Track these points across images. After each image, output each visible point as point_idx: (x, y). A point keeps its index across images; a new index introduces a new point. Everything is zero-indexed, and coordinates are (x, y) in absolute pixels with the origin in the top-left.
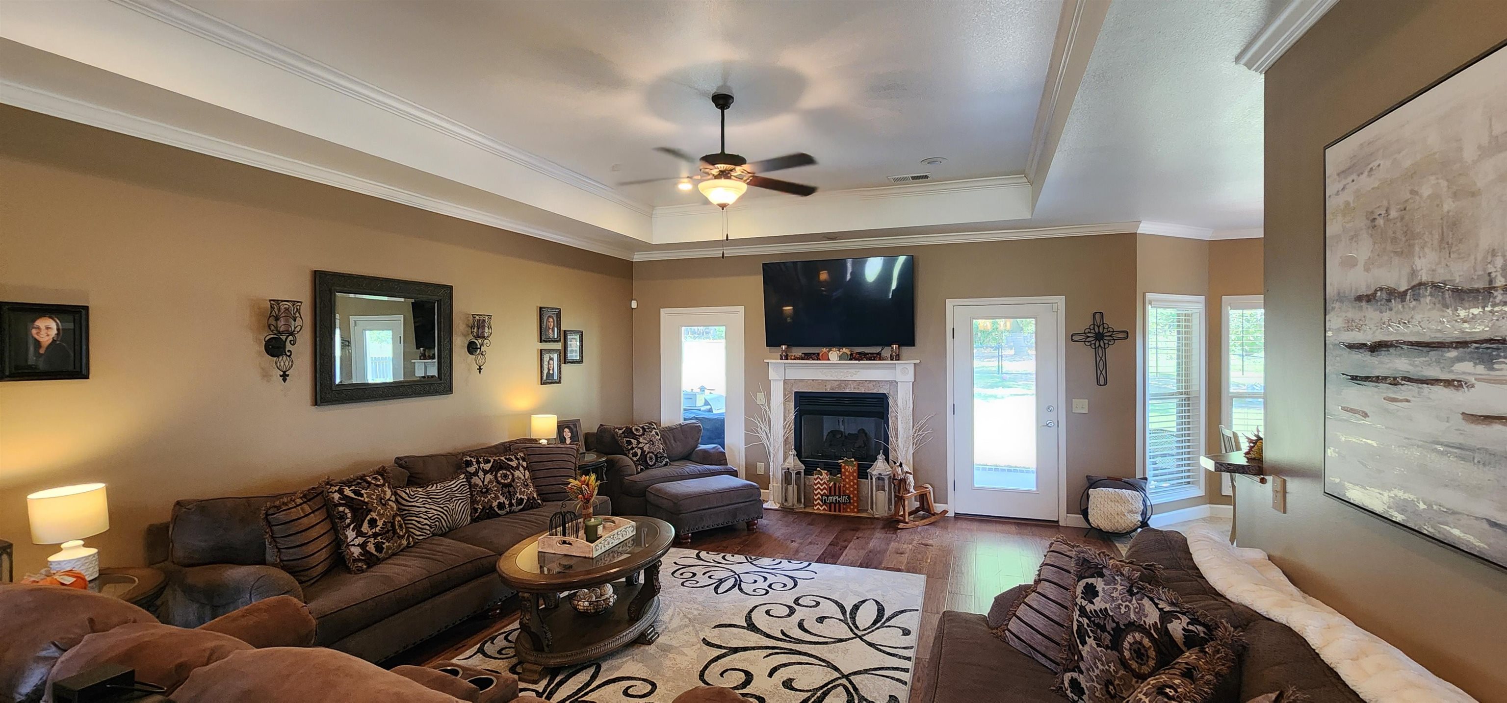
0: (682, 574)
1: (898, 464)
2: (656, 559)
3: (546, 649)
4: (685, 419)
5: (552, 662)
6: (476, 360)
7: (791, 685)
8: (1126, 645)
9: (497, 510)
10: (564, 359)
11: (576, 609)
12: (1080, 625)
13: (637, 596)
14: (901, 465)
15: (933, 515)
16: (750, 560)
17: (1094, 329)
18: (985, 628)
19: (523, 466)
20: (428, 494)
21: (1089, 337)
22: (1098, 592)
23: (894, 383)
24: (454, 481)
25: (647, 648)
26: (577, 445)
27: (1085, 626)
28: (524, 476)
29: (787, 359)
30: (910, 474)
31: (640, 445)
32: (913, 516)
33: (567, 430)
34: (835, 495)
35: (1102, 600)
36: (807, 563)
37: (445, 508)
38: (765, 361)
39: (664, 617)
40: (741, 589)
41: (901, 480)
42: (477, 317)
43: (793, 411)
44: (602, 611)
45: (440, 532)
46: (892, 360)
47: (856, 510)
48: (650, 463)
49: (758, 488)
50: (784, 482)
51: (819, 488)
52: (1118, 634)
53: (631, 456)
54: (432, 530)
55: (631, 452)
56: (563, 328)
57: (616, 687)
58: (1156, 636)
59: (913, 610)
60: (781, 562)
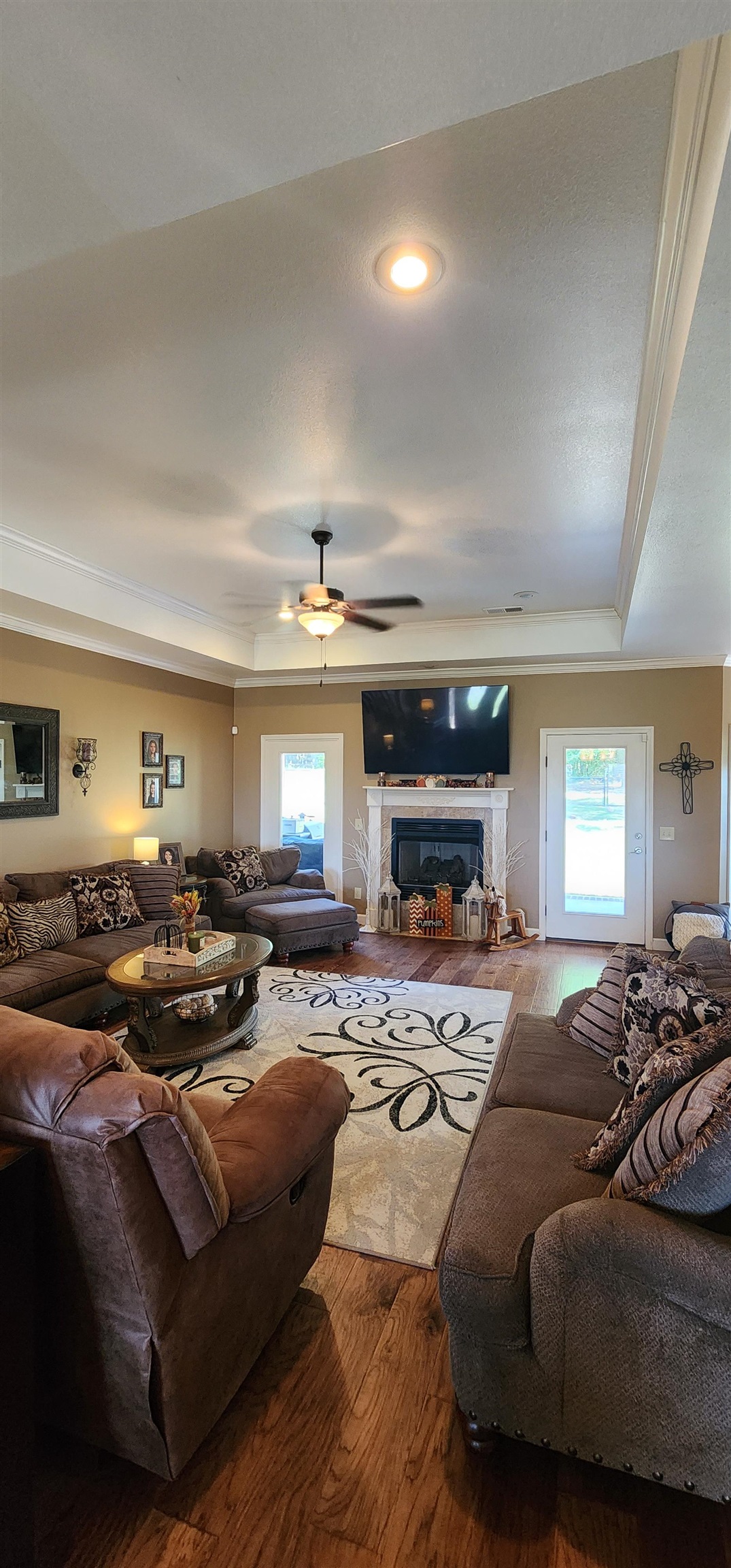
0: (279, 990)
1: (491, 888)
2: (255, 969)
3: (151, 1050)
4: (284, 845)
5: (157, 1063)
6: (81, 783)
7: (379, 1083)
8: (661, 1027)
9: (102, 926)
10: (165, 783)
11: (179, 1016)
12: (627, 1014)
13: (237, 1004)
14: (493, 890)
15: (525, 938)
16: (345, 978)
17: (681, 758)
18: (553, 1026)
19: (126, 886)
20: (37, 908)
21: (676, 766)
22: (641, 984)
23: (489, 810)
24: (61, 898)
25: (246, 1052)
26: (179, 866)
27: (631, 1015)
28: (128, 895)
29: (385, 786)
30: (503, 898)
31: (240, 869)
32: (505, 940)
33: (168, 853)
34: (430, 919)
35: (644, 991)
36: (400, 981)
37: (53, 923)
38: (364, 787)
39: (262, 1026)
40: (335, 1003)
41: (493, 904)
42: (83, 741)
43: (390, 837)
44: (203, 1019)
45: (49, 945)
46: (487, 787)
47: (450, 934)
48: (250, 887)
49: (354, 911)
50: (380, 905)
51: (414, 912)
52: (656, 1018)
53: (230, 879)
54: (41, 943)
55: (231, 875)
56: (165, 753)
57: (217, 1085)
58: (684, 1017)
59: (498, 1022)
60: (375, 980)
